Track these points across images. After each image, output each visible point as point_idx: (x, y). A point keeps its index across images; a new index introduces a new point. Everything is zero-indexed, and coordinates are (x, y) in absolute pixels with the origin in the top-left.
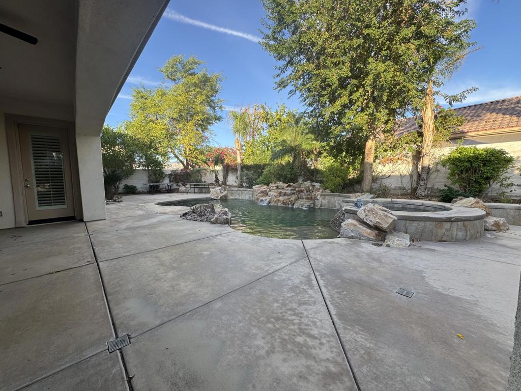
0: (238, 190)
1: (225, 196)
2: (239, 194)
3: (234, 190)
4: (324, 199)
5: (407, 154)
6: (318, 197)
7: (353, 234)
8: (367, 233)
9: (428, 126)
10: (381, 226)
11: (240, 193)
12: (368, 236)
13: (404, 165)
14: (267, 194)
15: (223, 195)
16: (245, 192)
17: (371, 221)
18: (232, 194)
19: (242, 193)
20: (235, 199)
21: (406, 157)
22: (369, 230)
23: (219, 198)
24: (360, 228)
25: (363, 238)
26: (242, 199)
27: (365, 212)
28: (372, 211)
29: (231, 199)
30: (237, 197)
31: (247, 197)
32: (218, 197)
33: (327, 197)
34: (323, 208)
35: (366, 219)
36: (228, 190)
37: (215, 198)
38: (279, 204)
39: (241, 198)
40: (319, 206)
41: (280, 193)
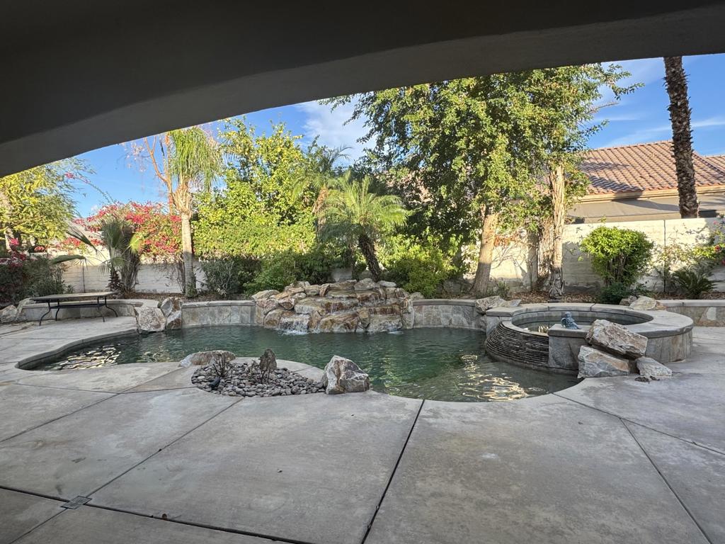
0: (209, 305)
1: (178, 322)
2: (212, 314)
3: (200, 307)
4: (419, 311)
5: (521, 232)
6: (410, 307)
7: (601, 371)
8: (618, 365)
9: (560, 195)
10: (636, 351)
11: (216, 311)
12: (622, 370)
13: (519, 249)
14: (293, 309)
15: (170, 320)
16: (229, 308)
17: (621, 347)
18: (194, 316)
19: (220, 312)
20: (203, 327)
21: (521, 237)
22: (619, 361)
23: (162, 328)
24: (607, 359)
25: (614, 373)
26: (220, 326)
27: (606, 333)
28: (616, 332)
29: (193, 328)
30: (208, 321)
31: (236, 319)
32: (159, 326)
33: (424, 307)
34: (418, 326)
35: (612, 344)
36: (185, 307)
37: (152, 330)
38: (336, 329)
39: (217, 324)
40: (412, 324)
41: (328, 305)
